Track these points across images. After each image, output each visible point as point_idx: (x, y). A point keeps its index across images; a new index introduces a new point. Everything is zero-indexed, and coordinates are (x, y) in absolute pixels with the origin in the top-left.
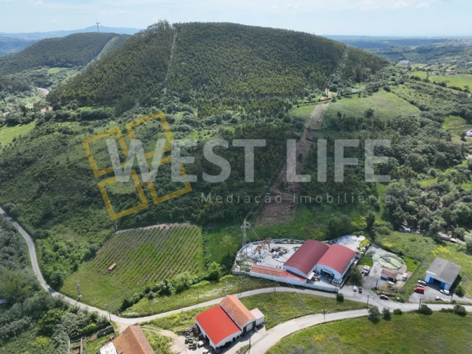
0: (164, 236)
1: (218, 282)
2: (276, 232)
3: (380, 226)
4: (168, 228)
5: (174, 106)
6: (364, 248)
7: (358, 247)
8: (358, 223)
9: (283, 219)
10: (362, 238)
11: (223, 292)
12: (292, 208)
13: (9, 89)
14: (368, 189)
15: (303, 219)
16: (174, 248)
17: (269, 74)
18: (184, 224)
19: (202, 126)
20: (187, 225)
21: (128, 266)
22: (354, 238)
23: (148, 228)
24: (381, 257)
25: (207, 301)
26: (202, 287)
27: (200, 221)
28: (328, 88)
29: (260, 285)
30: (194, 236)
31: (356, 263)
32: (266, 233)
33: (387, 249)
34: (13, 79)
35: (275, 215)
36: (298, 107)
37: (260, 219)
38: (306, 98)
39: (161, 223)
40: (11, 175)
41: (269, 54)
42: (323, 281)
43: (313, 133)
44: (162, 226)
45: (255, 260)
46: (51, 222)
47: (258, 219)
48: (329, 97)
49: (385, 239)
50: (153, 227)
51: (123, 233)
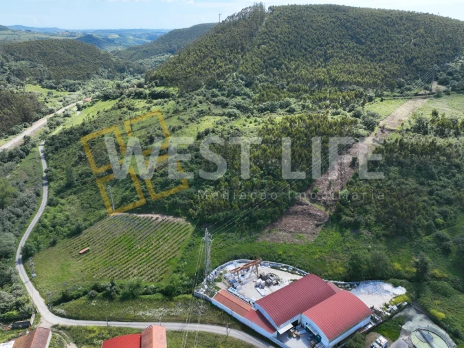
0: (151, 228)
1: (171, 300)
2: (281, 253)
3: (439, 279)
4: (160, 220)
5: (235, 90)
6: (395, 308)
7: (388, 303)
8: (404, 267)
9: (300, 237)
10: (401, 291)
11: (168, 315)
12: (317, 226)
13: (130, 71)
14: (440, 220)
15: (325, 243)
16: (154, 245)
17: (358, 60)
18: (179, 219)
19: (252, 113)
20: (181, 221)
21: (99, 254)
22: (387, 287)
23: (142, 216)
24: (418, 330)
25: (144, 321)
26: (151, 301)
27: (196, 219)
28: (437, 79)
29: (215, 320)
30: (182, 235)
31: (370, 326)
32: (267, 251)
33: (435, 320)
34: (141, 64)
35: (292, 230)
36: (382, 100)
37: (270, 232)
38: (399, 90)
39: (156, 214)
40: (69, 142)
41: (367, 37)
42: (304, 342)
43: (387, 133)
44: (155, 216)
45: (232, 284)
46: (69, 192)
47: (266, 231)
48: (433, 91)
49: (437, 302)
50: (146, 215)
51: (117, 216)
